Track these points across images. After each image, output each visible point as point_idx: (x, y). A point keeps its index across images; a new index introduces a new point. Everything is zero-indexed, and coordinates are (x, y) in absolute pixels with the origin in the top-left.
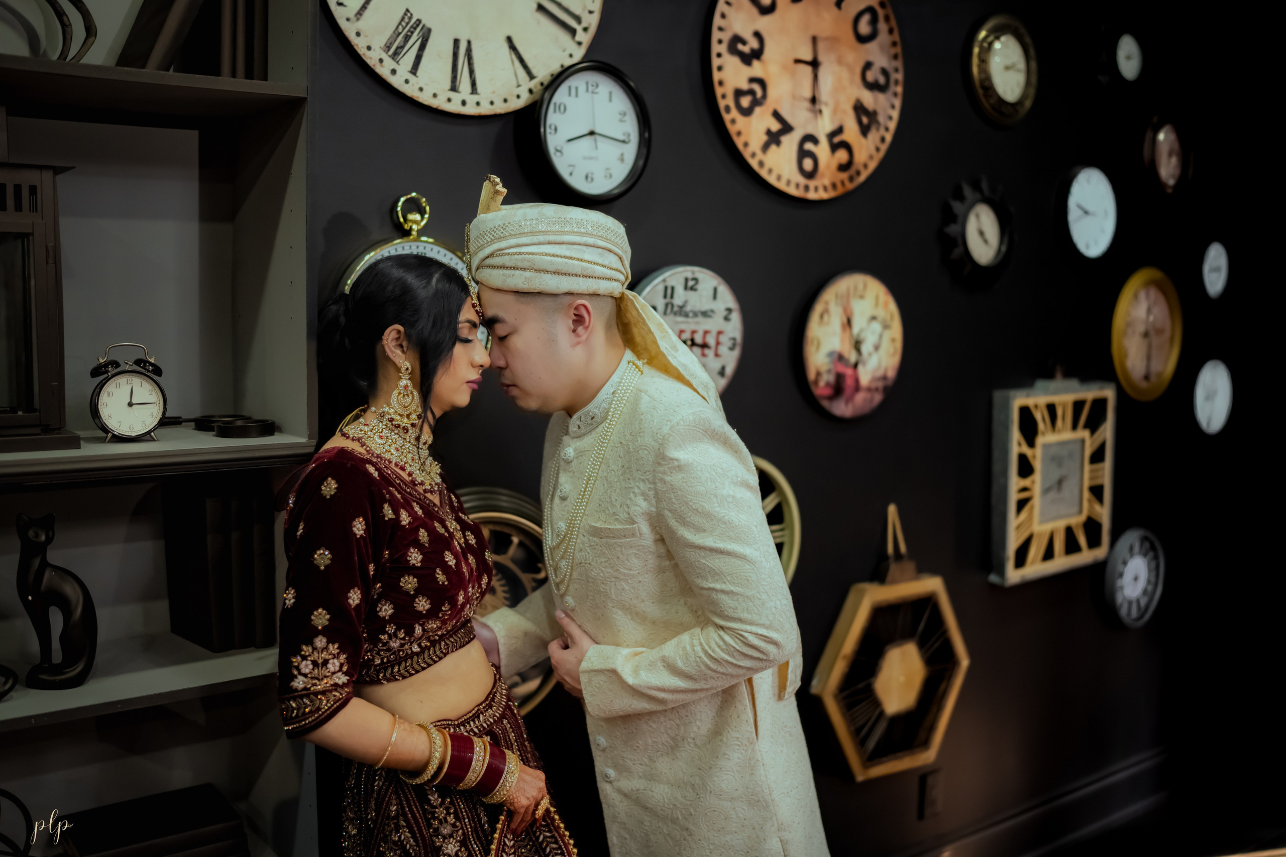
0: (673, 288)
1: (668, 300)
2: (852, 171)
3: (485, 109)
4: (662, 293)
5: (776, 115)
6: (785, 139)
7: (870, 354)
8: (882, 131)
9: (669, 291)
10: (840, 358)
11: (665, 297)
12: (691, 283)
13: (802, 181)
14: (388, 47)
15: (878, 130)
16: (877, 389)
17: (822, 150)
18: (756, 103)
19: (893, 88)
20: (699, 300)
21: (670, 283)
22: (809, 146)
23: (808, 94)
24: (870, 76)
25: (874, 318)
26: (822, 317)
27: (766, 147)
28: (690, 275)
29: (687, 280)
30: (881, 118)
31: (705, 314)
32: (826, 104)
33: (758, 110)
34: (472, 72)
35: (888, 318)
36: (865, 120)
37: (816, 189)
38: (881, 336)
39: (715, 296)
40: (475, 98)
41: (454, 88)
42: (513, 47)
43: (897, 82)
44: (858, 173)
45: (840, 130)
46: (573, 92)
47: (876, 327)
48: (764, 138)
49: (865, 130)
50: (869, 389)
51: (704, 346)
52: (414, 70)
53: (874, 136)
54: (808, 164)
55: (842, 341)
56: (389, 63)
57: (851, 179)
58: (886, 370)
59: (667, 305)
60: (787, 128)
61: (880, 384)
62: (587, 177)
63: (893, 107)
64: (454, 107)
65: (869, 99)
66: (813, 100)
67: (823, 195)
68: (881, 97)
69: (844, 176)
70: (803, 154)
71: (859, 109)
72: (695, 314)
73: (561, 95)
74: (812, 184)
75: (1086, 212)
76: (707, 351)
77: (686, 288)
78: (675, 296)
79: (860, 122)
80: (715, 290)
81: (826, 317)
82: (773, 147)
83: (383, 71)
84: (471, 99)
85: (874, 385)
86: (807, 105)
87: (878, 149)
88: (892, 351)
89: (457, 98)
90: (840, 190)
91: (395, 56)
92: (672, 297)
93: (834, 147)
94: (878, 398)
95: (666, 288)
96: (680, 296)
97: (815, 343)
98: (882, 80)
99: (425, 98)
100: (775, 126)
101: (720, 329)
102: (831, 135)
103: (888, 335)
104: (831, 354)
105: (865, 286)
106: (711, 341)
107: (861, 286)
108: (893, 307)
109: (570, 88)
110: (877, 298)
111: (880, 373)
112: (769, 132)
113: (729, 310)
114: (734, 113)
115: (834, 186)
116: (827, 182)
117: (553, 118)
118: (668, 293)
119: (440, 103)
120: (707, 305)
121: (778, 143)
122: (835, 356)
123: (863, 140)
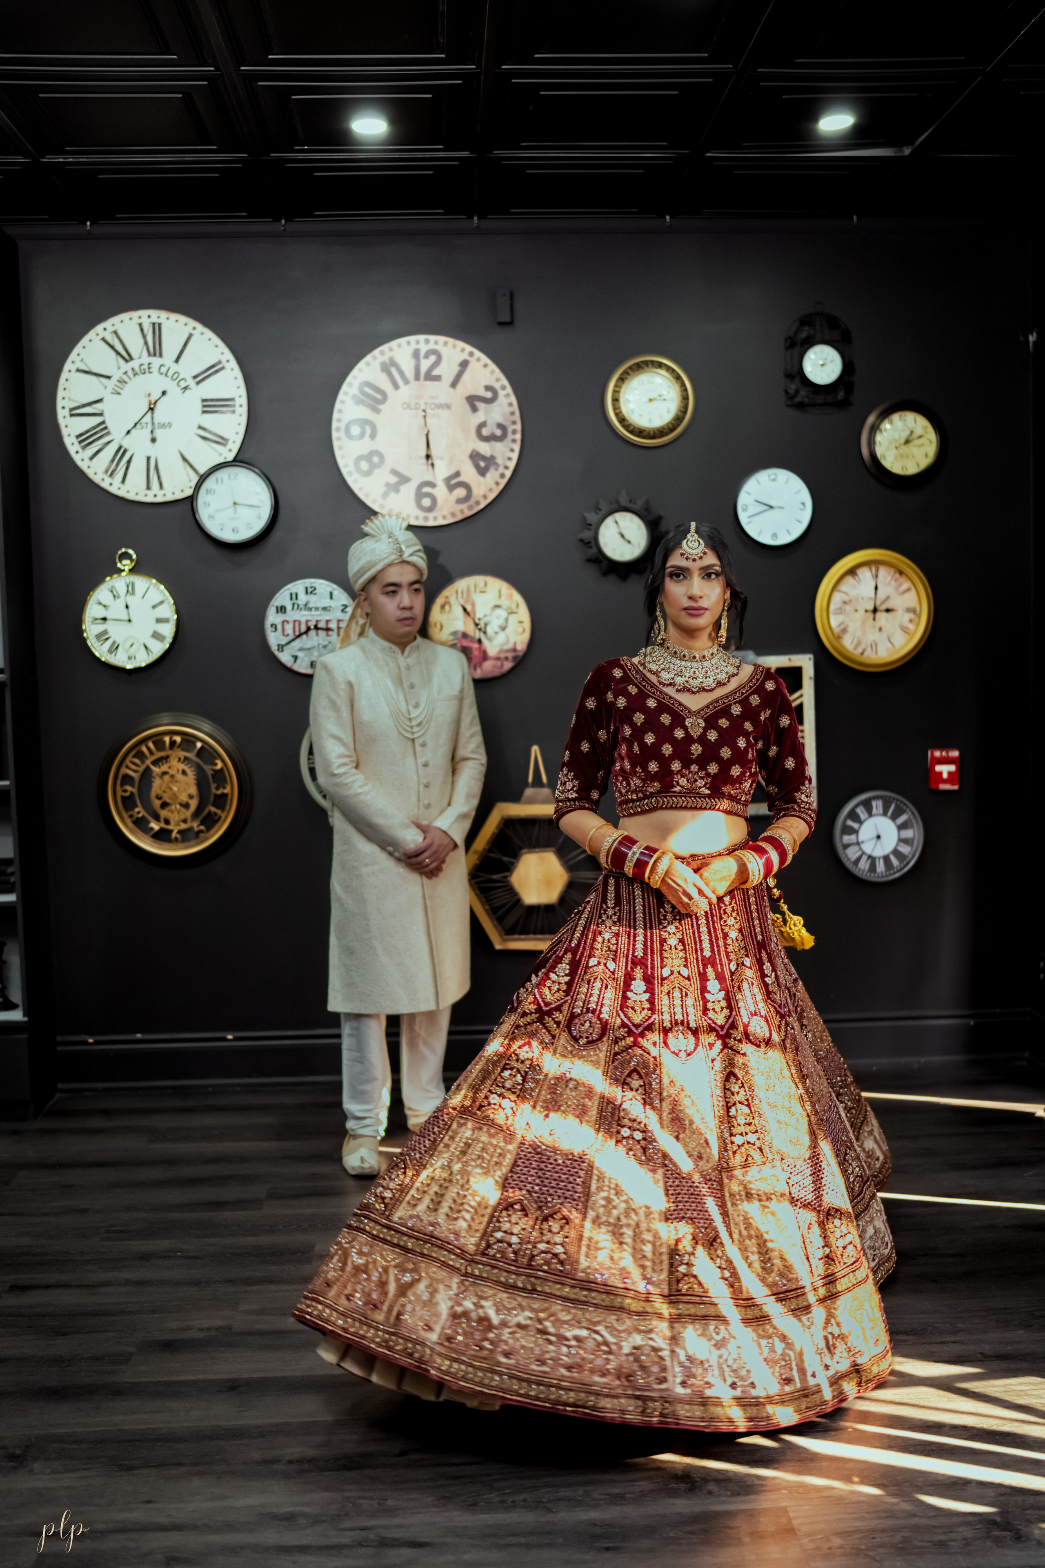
0: (296, 594)
1: (294, 600)
2: (472, 502)
3: (170, 498)
4: (288, 597)
5: (394, 472)
6: (403, 488)
7: (496, 633)
8: (501, 470)
9: (294, 596)
10: (465, 635)
11: (291, 599)
12: (310, 590)
13: (421, 514)
14: (106, 471)
15: (497, 469)
16: (506, 658)
17: (440, 491)
18: (373, 467)
19: (510, 436)
20: (320, 600)
21: (294, 591)
22: (426, 489)
23: (424, 453)
24: (485, 432)
25: (497, 606)
26: (443, 607)
27: (385, 495)
28: (308, 585)
29: (306, 588)
30: (499, 461)
31: (325, 609)
32: (442, 458)
33: (377, 472)
34: (159, 478)
35: (514, 606)
36: (482, 464)
37: (435, 518)
38: (507, 620)
39: (331, 597)
40: (162, 492)
41: (148, 488)
42: (185, 459)
43: (514, 432)
44: (478, 503)
45: (458, 474)
46: (219, 481)
47: (502, 613)
48: (384, 489)
49: (482, 472)
50: (498, 659)
51: (328, 629)
52: (123, 481)
53: (492, 475)
54: (426, 502)
55: (465, 624)
56: (108, 480)
57: (470, 508)
58: (515, 644)
59: (294, 604)
60: (404, 479)
61: (510, 655)
62: (233, 530)
63: (512, 450)
64: (150, 499)
65: (485, 448)
66: (428, 457)
67: (441, 522)
68: (498, 445)
69: (464, 507)
70: (420, 495)
71: (475, 457)
72: (317, 609)
73: (209, 483)
74: (431, 515)
75: (771, 507)
76: (330, 633)
77: (307, 593)
78: (299, 597)
79: (477, 467)
80: (331, 594)
81: (447, 608)
82: (393, 495)
83: (105, 485)
84: (160, 493)
85: (503, 656)
86: (424, 461)
87: (497, 484)
88: (521, 630)
89: (151, 493)
90: (459, 517)
91: (111, 475)
92: (297, 598)
93: (451, 488)
94: (508, 665)
95: (291, 594)
96: (303, 598)
97: (438, 626)
98: (498, 432)
99: (131, 496)
100: (393, 479)
101: (340, 618)
102: (447, 480)
103: (513, 619)
104: (454, 633)
105: (486, 584)
106: (333, 625)
107: (482, 584)
108: (517, 597)
109: (217, 480)
110: (500, 592)
111: (510, 646)
112: (387, 484)
113: (346, 606)
114: (356, 476)
115: (453, 515)
116: (445, 512)
117: (202, 499)
118: (294, 597)
119: (141, 498)
120: (327, 602)
121: (397, 491)
122: (460, 635)
123: (481, 479)
